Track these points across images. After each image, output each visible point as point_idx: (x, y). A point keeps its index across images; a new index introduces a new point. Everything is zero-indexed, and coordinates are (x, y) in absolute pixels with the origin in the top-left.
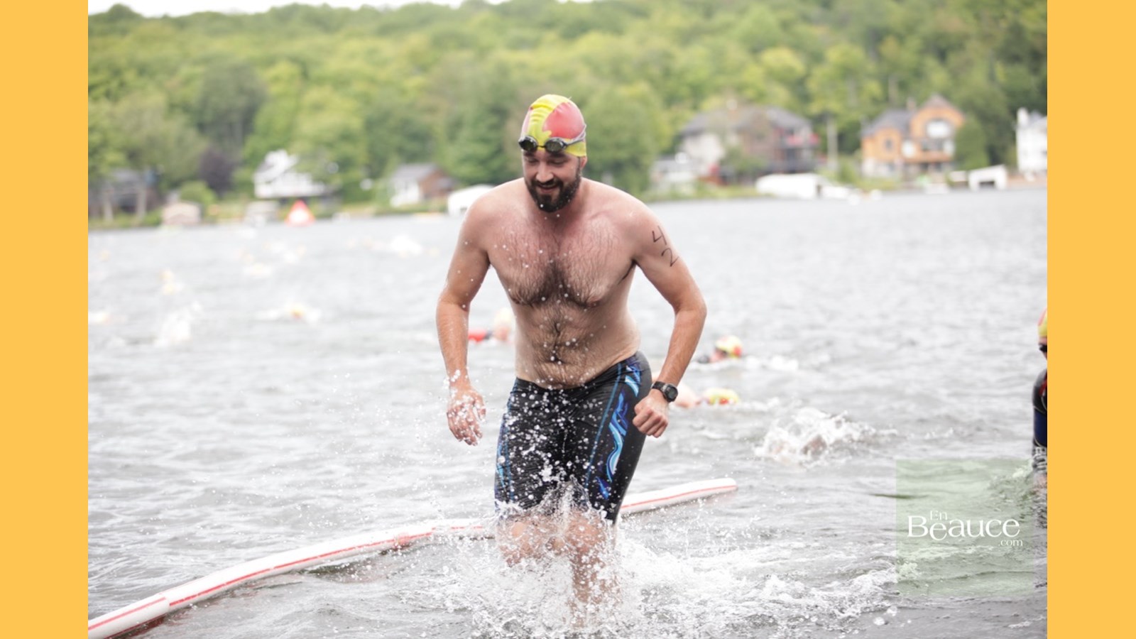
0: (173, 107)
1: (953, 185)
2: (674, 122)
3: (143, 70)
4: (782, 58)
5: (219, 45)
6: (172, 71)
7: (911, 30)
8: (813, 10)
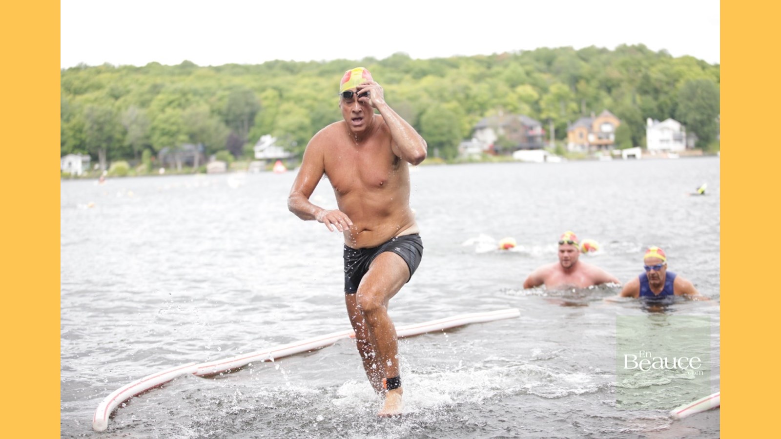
0: (213, 112)
1: (614, 157)
2: (471, 122)
3: (197, 93)
4: (527, 90)
5: (237, 81)
6: (213, 94)
7: (593, 76)
8: (543, 66)
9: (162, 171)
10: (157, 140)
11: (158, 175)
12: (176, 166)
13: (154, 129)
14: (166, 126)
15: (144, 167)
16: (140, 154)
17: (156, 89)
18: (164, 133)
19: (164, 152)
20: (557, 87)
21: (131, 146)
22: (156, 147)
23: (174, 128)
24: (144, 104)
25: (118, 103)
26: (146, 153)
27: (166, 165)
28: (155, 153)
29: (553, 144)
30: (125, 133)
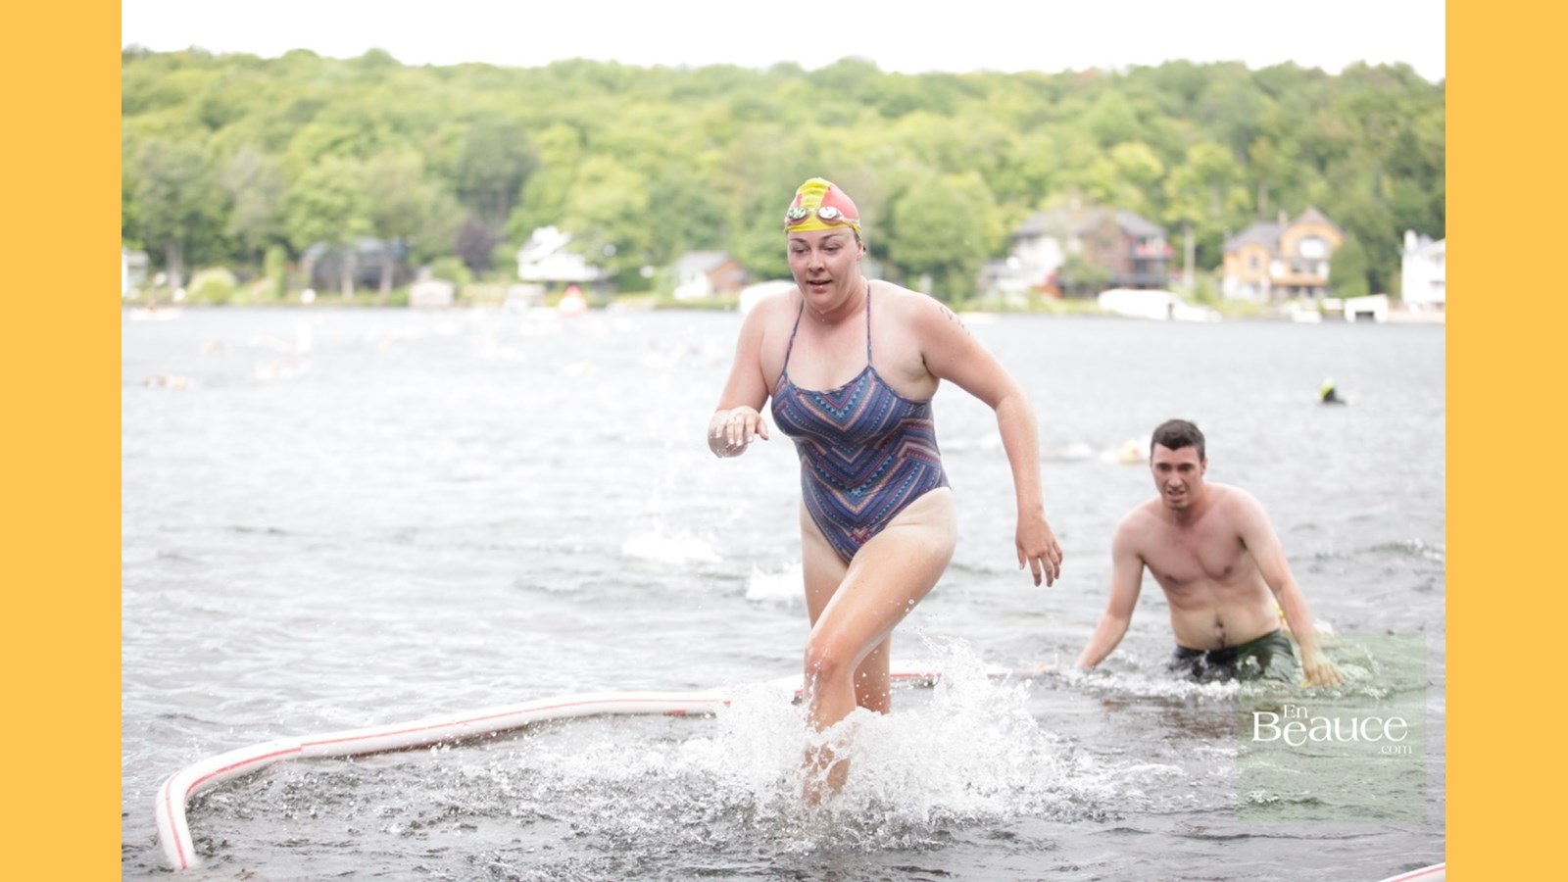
0: (430, 170)
1: (1325, 314)
2: (1007, 222)
3: (398, 125)
4: (1137, 155)
5: (486, 101)
6: (431, 129)
7: (1287, 131)
8: (1174, 100)
9: (309, 296)
10: (300, 226)
11: (298, 306)
12: (339, 289)
13: (295, 201)
14: (323, 197)
15: (267, 285)
16: (259, 256)
17: (305, 111)
18: (319, 211)
19: (313, 253)
20: (1206, 151)
21: (241, 237)
22: (298, 242)
23: (339, 201)
24: (273, 144)
25: (218, 138)
26: (275, 255)
27: (320, 284)
28: (294, 256)
29: (1189, 279)
30: (229, 206)
